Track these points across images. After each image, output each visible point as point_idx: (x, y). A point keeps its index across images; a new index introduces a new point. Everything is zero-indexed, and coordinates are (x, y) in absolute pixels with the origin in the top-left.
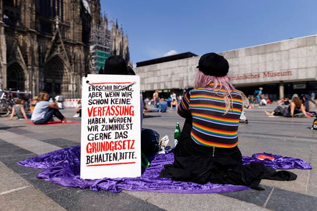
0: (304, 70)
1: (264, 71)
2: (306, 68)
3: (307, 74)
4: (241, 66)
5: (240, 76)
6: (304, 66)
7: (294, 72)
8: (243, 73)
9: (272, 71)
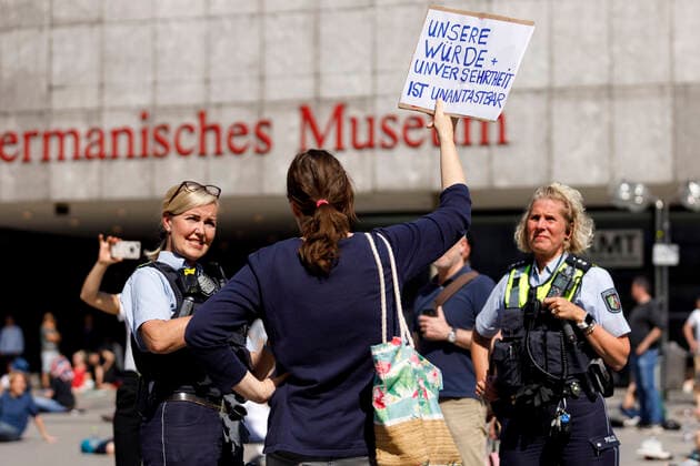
0: (590, 107)
1: (302, 90)
2: (608, 92)
3: (611, 142)
4: (116, 32)
5: (109, 123)
6: (592, 78)
7: (525, 120)
8: (140, 100)
9: (362, 101)
